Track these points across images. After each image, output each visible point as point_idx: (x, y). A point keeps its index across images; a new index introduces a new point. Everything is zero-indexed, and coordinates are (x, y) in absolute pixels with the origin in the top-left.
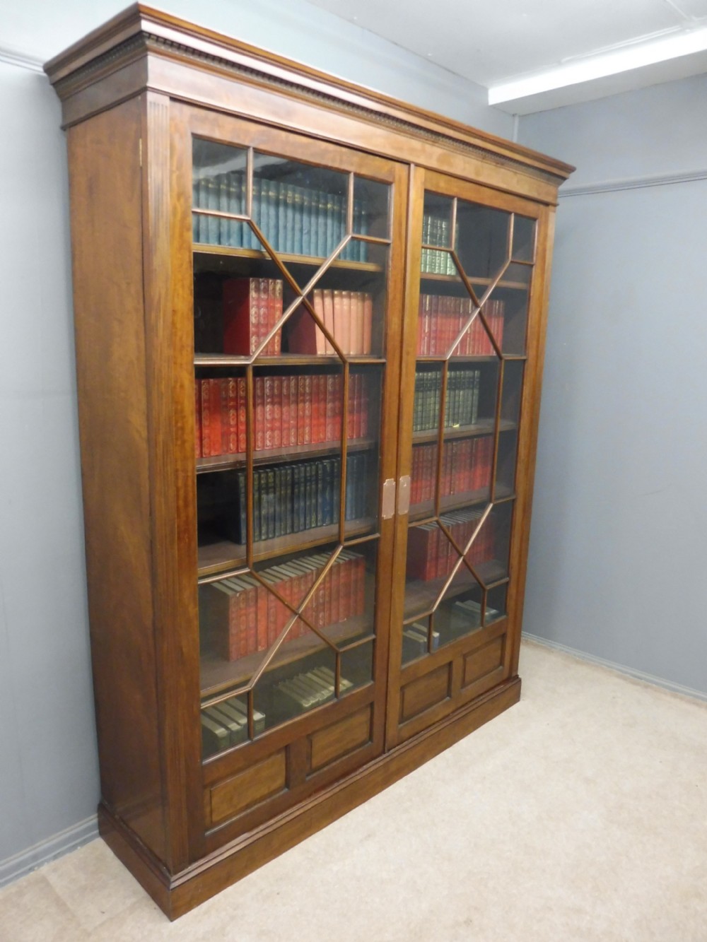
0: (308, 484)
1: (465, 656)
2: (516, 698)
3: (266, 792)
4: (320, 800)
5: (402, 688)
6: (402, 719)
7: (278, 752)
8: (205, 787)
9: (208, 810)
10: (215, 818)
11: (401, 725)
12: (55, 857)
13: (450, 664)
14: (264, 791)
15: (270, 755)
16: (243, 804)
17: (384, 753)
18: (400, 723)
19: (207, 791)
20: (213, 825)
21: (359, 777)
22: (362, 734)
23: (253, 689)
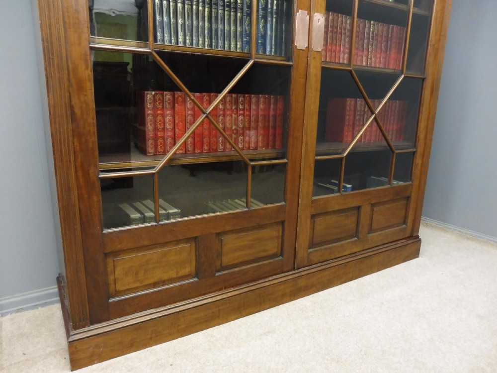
0: (227, 9)
1: (373, 205)
2: (415, 254)
3: (174, 276)
4: (229, 295)
5: (313, 216)
6: (312, 245)
7: (187, 240)
8: (106, 255)
9: (112, 278)
10: (120, 287)
11: (311, 250)
12: (18, 311)
13: (359, 208)
14: (173, 274)
15: (178, 242)
16: (151, 281)
17: (294, 270)
18: (309, 248)
19: (110, 261)
20: (118, 293)
21: (267, 284)
22: (272, 247)
23: (158, 172)
